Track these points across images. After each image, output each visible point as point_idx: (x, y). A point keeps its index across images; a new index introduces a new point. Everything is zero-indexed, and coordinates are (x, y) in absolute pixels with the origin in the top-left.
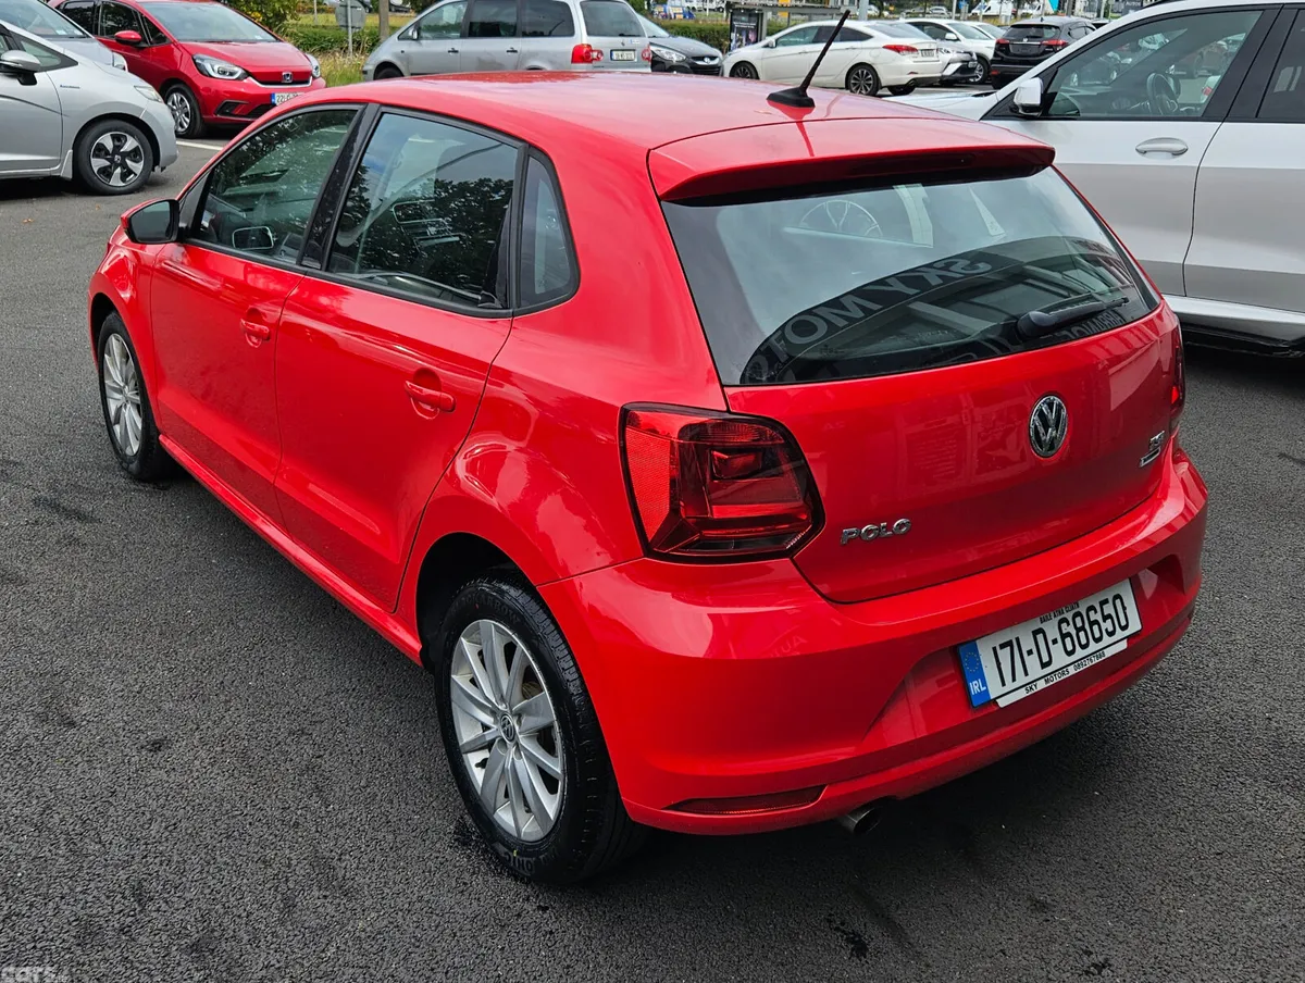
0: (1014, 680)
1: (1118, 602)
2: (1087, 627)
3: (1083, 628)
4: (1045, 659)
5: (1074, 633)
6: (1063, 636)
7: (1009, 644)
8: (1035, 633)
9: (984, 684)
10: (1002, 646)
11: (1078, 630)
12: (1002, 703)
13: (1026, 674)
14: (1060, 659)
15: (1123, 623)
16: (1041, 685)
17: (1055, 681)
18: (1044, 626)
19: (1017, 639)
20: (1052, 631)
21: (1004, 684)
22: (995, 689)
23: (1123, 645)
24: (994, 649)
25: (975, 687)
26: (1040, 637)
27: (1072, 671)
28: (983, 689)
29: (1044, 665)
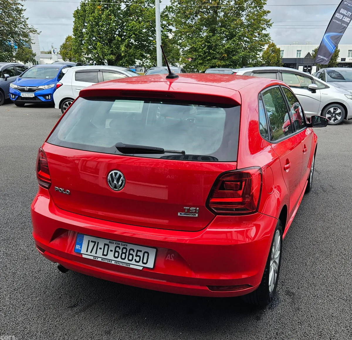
0: (91, 252)
1: (146, 255)
2: (127, 254)
3: (125, 253)
4: (105, 253)
5: (120, 253)
6: (115, 251)
7: (95, 242)
8: (105, 244)
9: (81, 248)
10: (92, 242)
11: (123, 253)
12: (84, 256)
13: (96, 253)
14: (110, 256)
15: (145, 261)
16: (100, 260)
17: (105, 261)
18: (110, 244)
19: (98, 243)
20: (112, 247)
21: (87, 251)
22: (83, 251)
23: (141, 268)
24: (89, 241)
25: (78, 247)
26: (106, 247)
27: (113, 262)
28: (80, 249)
29: (103, 255)
